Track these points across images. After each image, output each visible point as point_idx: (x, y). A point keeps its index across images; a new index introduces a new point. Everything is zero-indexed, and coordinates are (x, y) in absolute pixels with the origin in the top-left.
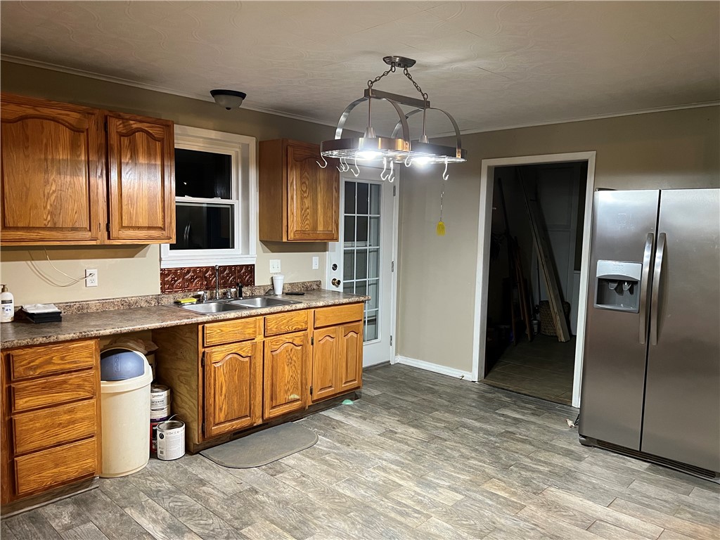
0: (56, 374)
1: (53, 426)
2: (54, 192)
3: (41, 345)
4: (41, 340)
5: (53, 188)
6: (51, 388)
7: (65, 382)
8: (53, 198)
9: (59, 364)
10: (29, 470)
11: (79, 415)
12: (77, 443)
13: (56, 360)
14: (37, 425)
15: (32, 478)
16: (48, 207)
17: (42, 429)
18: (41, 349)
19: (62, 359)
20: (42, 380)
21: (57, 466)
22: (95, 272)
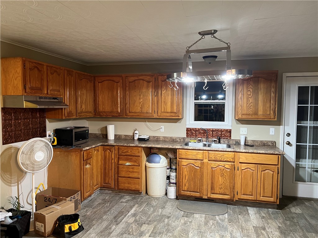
0: (129, 156)
1: (128, 171)
3: (126, 146)
4: (126, 145)
5: (142, 100)
6: (128, 160)
7: (131, 159)
8: (141, 103)
9: (130, 153)
10: (121, 182)
11: (135, 170)
12: (134, 179)
13: (129, 151)
14: (124, 170)
15: (122, 185)
16: (140, 106)
17: (125, 171)
18: (126, 147)
19: (131, 152)
20: (126, 157)
21: (128, 184)
22: (163, 127)
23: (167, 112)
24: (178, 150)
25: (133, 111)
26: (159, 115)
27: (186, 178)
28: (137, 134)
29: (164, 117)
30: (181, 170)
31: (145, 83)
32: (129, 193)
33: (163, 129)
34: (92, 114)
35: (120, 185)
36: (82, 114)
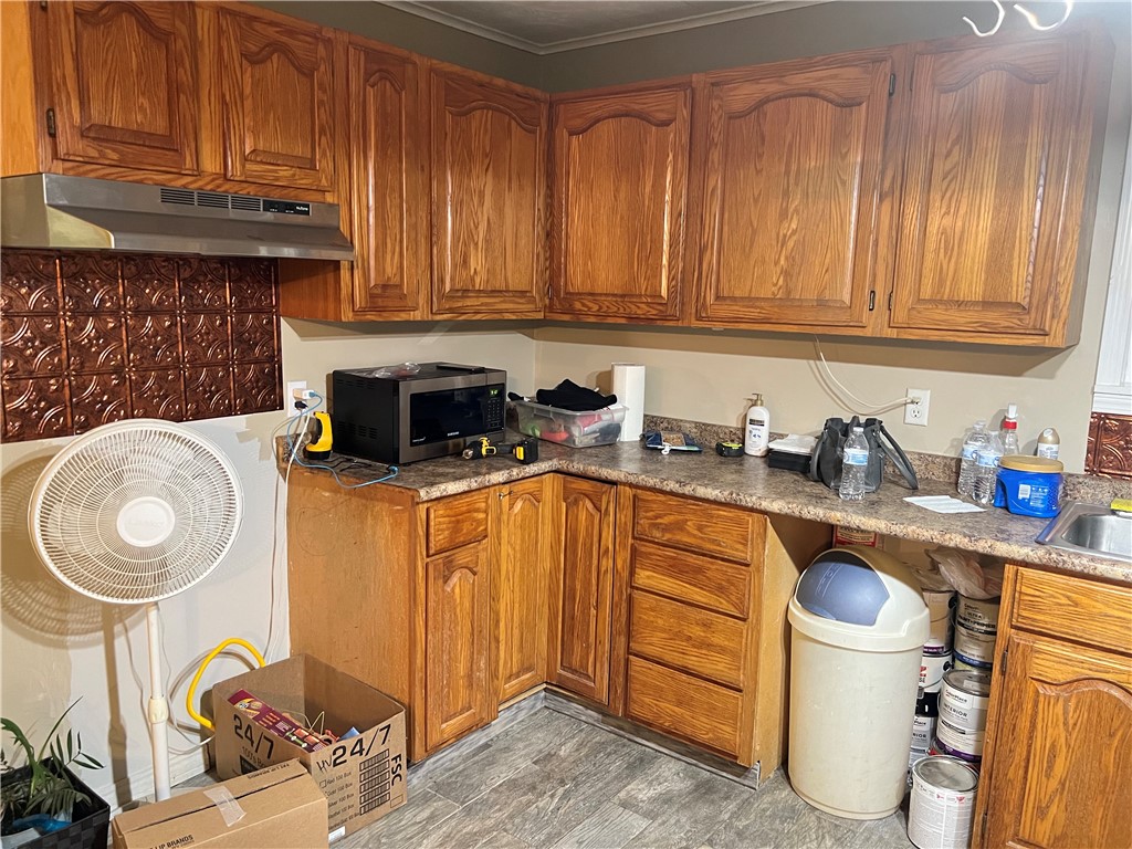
0: (687, 549)
1: (678, 635)
2: (794, 232)
3: (672, 493)
4: (672, 486)
5: (794, 226)
6: (681, 572)
7: (699, 570)
8: (791, 244)
9: (694, 536)
10: (644, 685)
11: (717, 639)
12: (711, 686)
13: (690, 527)
14: (660, 622)
15: (647, 700)
16: (782, 262)
17: (664, 631)
18: (674, 501)
19: (700, 528)
20: (670, 553)
21: (679, 704)
22: (925, 396)
23: (959, 304)
24: (1009, 570)
25: (738, 294)
26: (900, 316)
27: (1051, 767)
28: (761, 423)
29: (934, 336)
30: (1020, 705)
31: (825, 113)
32: (682, 749)
33: (924, 407)
34: (532, 306)
35: (634, 695)
36: (469, 302)
